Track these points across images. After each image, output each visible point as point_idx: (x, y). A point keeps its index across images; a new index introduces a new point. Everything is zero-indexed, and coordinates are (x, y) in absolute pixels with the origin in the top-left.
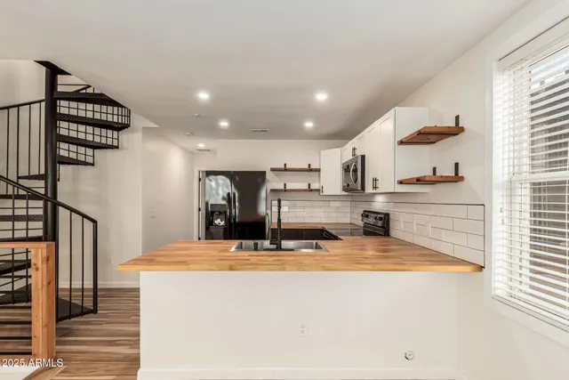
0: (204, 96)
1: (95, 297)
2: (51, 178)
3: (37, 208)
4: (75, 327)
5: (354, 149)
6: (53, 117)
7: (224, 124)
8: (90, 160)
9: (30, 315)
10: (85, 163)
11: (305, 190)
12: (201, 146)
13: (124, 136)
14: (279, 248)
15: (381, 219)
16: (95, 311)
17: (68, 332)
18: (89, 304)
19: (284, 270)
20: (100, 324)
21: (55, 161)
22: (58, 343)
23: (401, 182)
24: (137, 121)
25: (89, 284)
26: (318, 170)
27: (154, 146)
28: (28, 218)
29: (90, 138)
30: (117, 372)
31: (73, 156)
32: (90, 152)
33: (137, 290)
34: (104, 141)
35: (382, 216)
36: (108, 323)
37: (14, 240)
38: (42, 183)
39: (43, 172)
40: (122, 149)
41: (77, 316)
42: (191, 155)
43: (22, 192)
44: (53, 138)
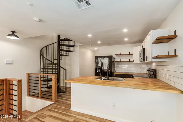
0: (90, 36)
1: (66, 89)
2: (59, 60)
3: (54, 66)
4: (62, 95)
5: (142, 46)
6: (59, 45)
7: (99, 42)
8: (67, 55)
9: (52, 91)
10: (67, 56)
11: (128, 61)
12: (96, 49)
13: (75, 48)
14: (108, 79)
15: (152, 72)
16: (66, 92)
17: (61, 96)
18: (65, 90)
19: (104, 85)
20: (67, 95)
21: (59, 55)
22: (57, 98)
23: (153, 58)
24: (77, 44)
25: (65, 86)
26: (132, 54)
27: (83, 50)
28: (53, 69)
29: (68, 49)
30: (67, 107)
31: (64, 54)
32: (67, 53)
33: (71, 88)
34: (69, 50)
35: (153, 70)
36: (69, 96)
37: (50, 74)
38: (57, 61)
39: (57, 58)
40: (74, 51)
41: (62, 92)
42: (94, 51)
43: (51, 63)
44: (59, 50)
